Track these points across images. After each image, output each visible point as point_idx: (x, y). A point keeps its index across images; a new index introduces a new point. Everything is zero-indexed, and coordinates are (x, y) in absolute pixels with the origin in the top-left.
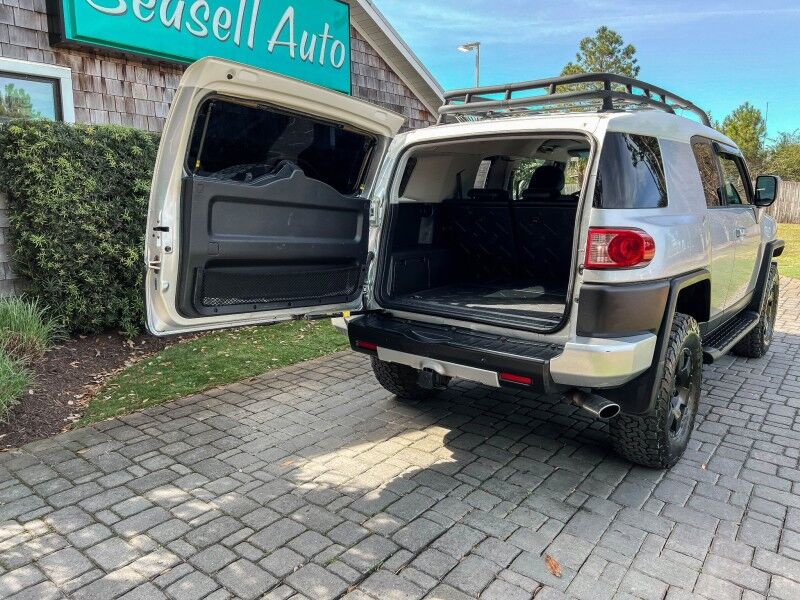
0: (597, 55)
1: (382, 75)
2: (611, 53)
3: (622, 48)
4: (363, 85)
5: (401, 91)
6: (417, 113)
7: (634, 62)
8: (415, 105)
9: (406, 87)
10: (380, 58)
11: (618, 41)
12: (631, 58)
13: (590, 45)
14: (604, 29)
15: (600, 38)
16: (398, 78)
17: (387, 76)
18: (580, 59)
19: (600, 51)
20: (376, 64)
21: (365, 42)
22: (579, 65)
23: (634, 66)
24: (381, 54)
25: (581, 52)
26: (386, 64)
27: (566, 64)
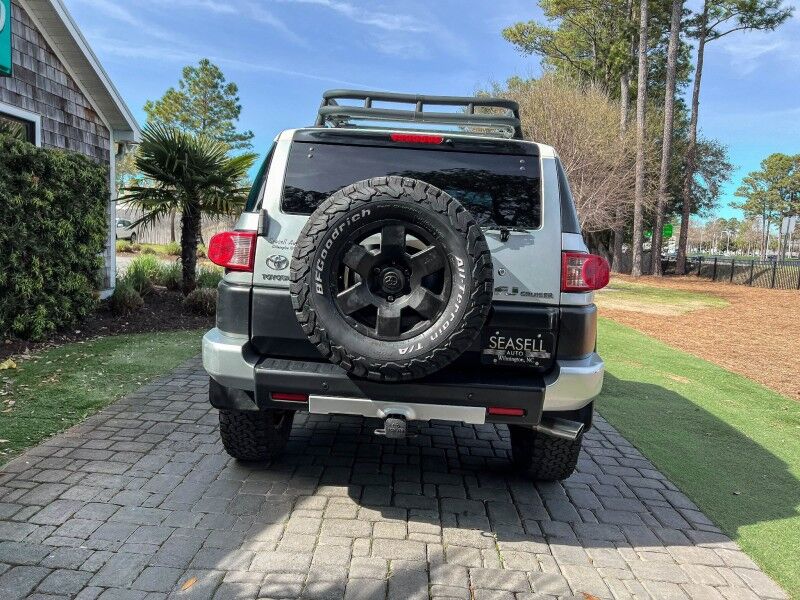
0: (201, 85)
1: (42, 56)
2: (215, 86)
3: (224, 84)
4: (18, 63)
5: (63, 80)
6: (82, 110)
7: (237, 99)
8: (79, 101)
9: (68, 76)
10: (39, 34)
11: (220, 76)
12: (234, 94)
13: (193, 75)
14: (207, 62)
15: (203, 69)
16: (60, 63)
17: (47, 58)
18: (183, 86)
19: (205, 83)
20: (34, 40)
21: (22, 9)
22: (183, 91)
23: (237, 104)
24: (41, 29)
25: (184, 80)
26: (46, 43)
27: (168, 89)
